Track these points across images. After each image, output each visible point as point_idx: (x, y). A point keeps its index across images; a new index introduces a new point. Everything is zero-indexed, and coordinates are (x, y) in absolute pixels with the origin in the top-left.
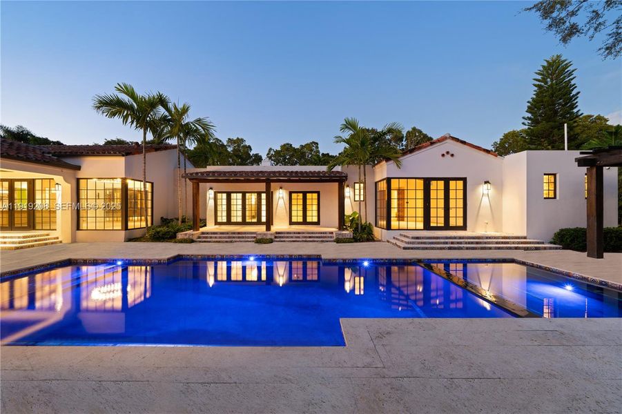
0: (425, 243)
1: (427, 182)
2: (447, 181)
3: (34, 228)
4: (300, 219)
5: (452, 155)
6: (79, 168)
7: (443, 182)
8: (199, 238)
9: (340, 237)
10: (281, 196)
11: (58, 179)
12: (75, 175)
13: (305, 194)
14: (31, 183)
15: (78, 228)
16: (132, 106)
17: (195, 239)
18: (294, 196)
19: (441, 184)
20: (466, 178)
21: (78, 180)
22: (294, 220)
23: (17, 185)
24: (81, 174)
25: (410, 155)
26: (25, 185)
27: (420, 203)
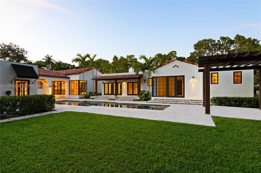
0: (159, 101)
1: (168, 77)
2: (176, 77)
4: (131, 93)
6: (69, 78)
7: (174, 77)
8: (96, 98)
9: (135, 99)
10: (124, 84)
11: (66, 81)
12: (69, 80)
13: (133, 83)
15: (69, 94)
16: (80, 59)
17: (94, 98)
18: (129, 84)
20: (184, 76)
25: (160, 67)
26: (60, 83)
27: (165, 87)
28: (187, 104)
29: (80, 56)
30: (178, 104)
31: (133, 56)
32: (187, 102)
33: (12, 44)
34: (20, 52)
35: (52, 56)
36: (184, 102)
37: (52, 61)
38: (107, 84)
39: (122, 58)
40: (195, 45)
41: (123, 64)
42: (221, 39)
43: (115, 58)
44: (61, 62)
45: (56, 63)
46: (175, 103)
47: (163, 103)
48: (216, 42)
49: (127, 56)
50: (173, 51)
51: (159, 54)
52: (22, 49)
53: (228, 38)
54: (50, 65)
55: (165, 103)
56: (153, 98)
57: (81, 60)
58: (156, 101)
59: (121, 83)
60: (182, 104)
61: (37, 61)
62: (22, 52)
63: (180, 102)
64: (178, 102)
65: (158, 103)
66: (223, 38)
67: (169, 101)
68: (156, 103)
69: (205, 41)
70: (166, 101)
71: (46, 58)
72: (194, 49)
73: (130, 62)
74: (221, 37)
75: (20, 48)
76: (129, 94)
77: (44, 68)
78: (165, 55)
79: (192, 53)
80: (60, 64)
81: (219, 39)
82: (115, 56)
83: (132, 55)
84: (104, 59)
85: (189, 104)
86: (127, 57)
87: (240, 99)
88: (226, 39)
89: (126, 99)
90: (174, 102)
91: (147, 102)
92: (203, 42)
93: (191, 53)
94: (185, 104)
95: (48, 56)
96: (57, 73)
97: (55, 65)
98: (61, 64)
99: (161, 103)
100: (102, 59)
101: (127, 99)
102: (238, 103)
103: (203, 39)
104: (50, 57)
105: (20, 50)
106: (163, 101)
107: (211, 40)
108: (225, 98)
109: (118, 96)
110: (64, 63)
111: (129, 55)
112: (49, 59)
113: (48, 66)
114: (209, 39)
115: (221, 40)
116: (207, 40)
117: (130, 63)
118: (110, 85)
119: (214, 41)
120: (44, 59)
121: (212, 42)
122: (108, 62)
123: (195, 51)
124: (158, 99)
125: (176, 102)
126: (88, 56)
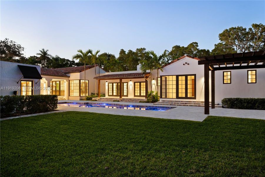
0: (167, 103)
1: (177, 77)
2: (186, 76)
3: (60, 96)
4: (139, 94)
5: (188, 64)
6: (69, 77)
7: (185, 77)
8: (99, 100)
9: (142, 101)
10: (131, 84)
11: (65, 81)
12: (69, 79)
13: (140, 83)
14: (60, 82)
15: (69, 96)
17: (97, 100)
18: (136, 84)
19: (184, 77)
20: (196, 74)
21: (69, 80)
22: (136, 94)
23: (57, 82)
24: (70, 79)
25: (169, 65)
26: (58, 82)
27: (175, 87)
28: (196, 106)
29: (81, 52)
30: (187, 106)
31: (144, 49)
32: (197, 104)
33: (7, 40)
34: (16, 48)
35: (48, 50)
36: (194, 104)
37: (48, 56)
38: (111, 84)
39: (130, 52)
40: (220, 35)
41: (131, 59)
42: (253, 27)
43: (122, 52)
44: (59, 58)
45: (53, 58)
46: (184, 105)
47: (171, 105)
48: (247, 30)
49: (137, 49)
50: (193, 43)
51: (177, 46)
52: (19, 46)
53: (262, 25)
54: (46, 60)
55: (173, 105)
56: (161, 100)
57: (82, 57)
58: (164, 103)
59: (127, 83)
60: (191, 106)
61: (31, 57)
62: (19, 49)
63: (189, 104)
64: (187, 104)
65: (166, 105)
66: (256, 26)
67: (177, 103)
68: (164, 105)
69: (233, 29)
70: (175, 103)
71: (41, 53)
72: (219, 39)
73: (141, 56)
74: (253, 24)
75: (16, 44)
76: (136, 95)
77: (39, 64)
78: (183, 47)
79: (217, 45)
80: (57, 59)
81: (251, 27)
82: (122, 50)
83: (142, 48)
84: (109, 54)
85: (199, 106)
86: (137, 51)
87: (252, 101)
88: (260, 26)
89: (131, 101)
90: (183, 103)
91: (154, 104)
92: (230, 31)
93: (215, 45)
94: (195, 106)
95: (43, 50)
96: (56, 71)
97: (51, 60)
98: (59, 60)
99: (168, 105)
100: (107, 53)
101: (133, 101)
102: (250, 105)
103: (231, 28)
104: (45, 51)
105: (17, 46)
106: (172, 103)
107: (240, 28)
108: (237, 99)
109: (123, 97)
110: (62, 59)
111: (139, 48)
112: (44, 54)
113: (43, 62)
114: (238, 27)
115: (253, 29)
116: (235, 28)
117: (140, 58)
118: (114, 84)
119: (245, 29)
120: (38, 54)
121: (242, 31)
122: (114, 57)
123: (221, 42)
124: (166, 101)
125: (185, 103)
126: (90, 52)
